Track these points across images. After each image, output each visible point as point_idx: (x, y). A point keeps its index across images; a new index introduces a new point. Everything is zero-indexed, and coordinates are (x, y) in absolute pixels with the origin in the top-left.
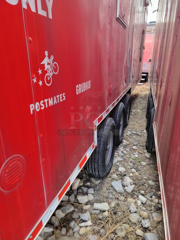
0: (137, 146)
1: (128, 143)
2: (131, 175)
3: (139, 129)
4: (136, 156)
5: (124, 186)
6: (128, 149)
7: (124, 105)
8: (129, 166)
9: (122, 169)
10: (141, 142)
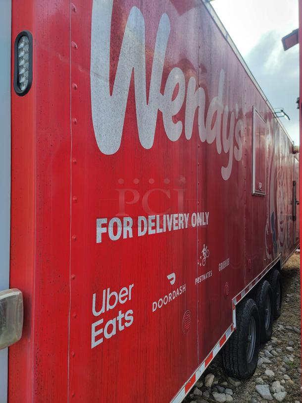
0: (293, 347)
1: (279, 341)
2: (283, 381)
3: (297, 324)
4: (292, 360)
5: (272, 393)
6: (279, 350)
7: (269, 284)
8: (281, 371)
9: (269, 373)
10: (299, 342)
